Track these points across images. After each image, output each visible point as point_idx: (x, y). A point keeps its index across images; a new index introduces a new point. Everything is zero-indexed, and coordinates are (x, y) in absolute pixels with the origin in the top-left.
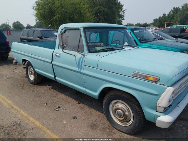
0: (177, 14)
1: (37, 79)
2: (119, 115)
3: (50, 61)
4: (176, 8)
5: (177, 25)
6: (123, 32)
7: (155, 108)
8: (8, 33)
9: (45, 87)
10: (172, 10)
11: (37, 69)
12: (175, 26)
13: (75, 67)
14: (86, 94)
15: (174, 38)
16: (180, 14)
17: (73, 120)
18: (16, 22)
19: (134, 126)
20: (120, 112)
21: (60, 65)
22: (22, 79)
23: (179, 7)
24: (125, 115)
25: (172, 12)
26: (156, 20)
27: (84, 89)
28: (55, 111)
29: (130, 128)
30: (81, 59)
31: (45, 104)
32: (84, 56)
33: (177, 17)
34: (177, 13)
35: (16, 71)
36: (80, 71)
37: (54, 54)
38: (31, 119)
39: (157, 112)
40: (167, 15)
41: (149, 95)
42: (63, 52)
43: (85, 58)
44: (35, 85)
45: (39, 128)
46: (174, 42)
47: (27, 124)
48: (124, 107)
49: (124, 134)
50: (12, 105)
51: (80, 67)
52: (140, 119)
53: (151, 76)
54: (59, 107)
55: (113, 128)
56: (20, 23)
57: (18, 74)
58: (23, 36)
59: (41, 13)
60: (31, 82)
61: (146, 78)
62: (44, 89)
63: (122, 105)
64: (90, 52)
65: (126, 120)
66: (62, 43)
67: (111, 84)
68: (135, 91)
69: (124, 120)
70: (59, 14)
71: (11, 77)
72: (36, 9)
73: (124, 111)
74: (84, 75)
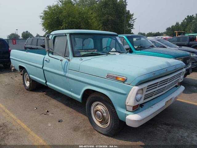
0: (191, 23)
1: (31, 85)
2: (99, 117)
3: (41, 66)
4: (189, 16)
5: (189, 34)
6: (114, 39)
7: (125, 107)
8: (13, 42)
9: (39, 93)
10: (186, 18)
11: (31, 75)
12: (186, 35)
13: (61, 71)
14: (71, 97)
15: (177, 46)
16: (194, 22)
17: (58, 123)
18: (25, 32)
19: (111, 127)
20: (99, 113)
21: (51, 71)
22: (20, 86)
23: (193, 15)
24: (103, 116)
25: (186, 20)
26: (168, 29)
27: (70, 93)
28: (43, 114)
29: (108, 129)
30: (67, 63)
31: (35, 108)
32: (69, 60)
33: (191, 26)
34: (191, 21)
35: (16, 79)
36: (66, 74)
37: (45, 59)
38: (19, 121)
39: (127, 112)
40: (180, 23)
41: (119, 95)
42: (49, 56)
43: (69, 62)
44: (30, 91)
45: (24, 129)
46: (175, 50)
47: (13, 126)
48: (102, 109)
49: (103, 135)
50: (4, 109)
51: (65, 71)
52: (116, 120)
53: (120, 77)
54: (48, 111)
55: (94, 130)
56: (29, 33)
57: (17, 81)
58: (28, 45)
59: (49, 23)
60: (27, 88)
61: (116, 78)
62: (37, 95)
63: (101, 107)
64: (74, 56)
65: (105, 122)
66: (48, 48)
67: (90, 86)
68: (109, 91)
69: (103, 122)
70: (66, 23)
71: (9, 84)
72: (43, 19)
73: (103, 112)
74: (69, 79)
